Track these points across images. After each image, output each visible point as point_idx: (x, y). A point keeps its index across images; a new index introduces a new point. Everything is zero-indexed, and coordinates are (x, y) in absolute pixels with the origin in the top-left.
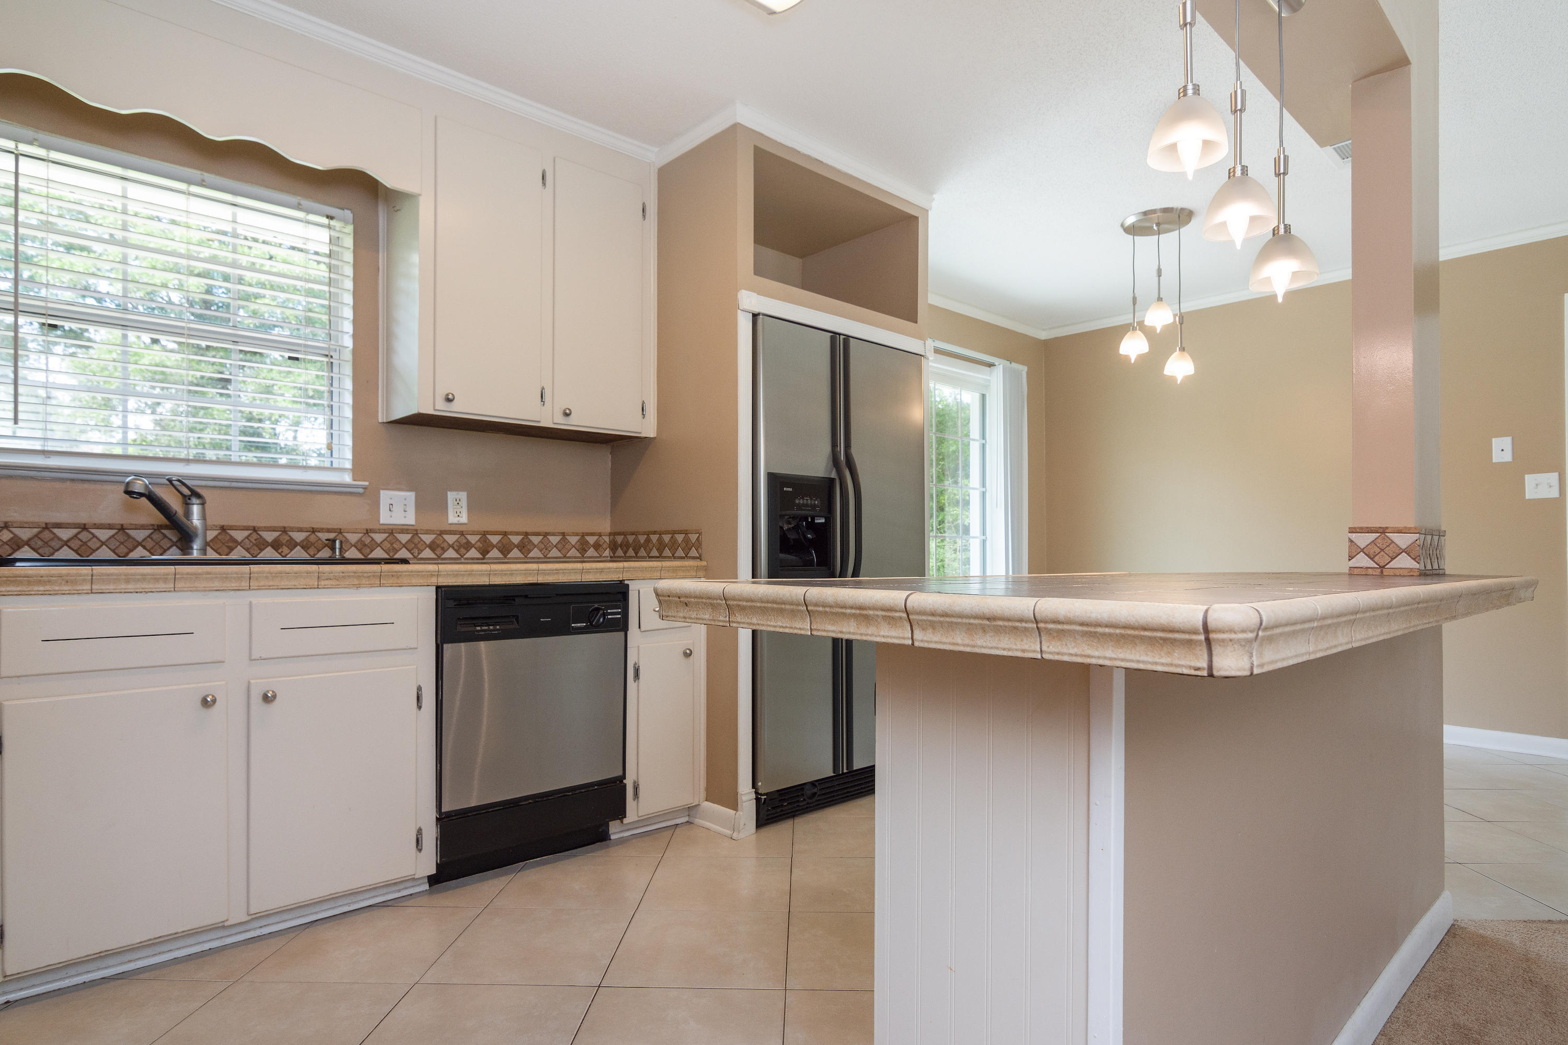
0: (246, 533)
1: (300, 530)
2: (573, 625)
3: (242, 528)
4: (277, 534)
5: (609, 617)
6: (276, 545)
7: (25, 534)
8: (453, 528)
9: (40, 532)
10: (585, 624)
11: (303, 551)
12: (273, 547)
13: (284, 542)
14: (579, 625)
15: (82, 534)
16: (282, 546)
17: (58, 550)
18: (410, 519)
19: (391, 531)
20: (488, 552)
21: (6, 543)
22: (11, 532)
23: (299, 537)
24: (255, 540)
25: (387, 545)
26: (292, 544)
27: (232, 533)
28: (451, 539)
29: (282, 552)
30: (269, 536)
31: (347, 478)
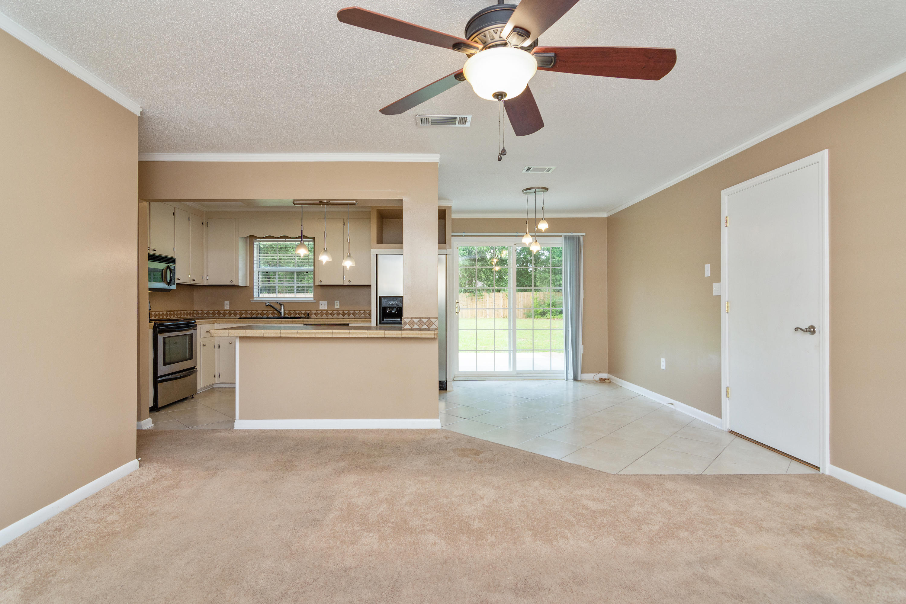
1: (303, 311)
4: (299, 312)
6: (299, 314)
7: (260, 312)
8: (336, 310)
18: (326, 308)
19: (322, 311)
20: (344, 315)
23: (303, 312)
26: (302, 314)
27: (290, 312)
28: (335, 312)
30: (297, 312)
31: (312, 299)
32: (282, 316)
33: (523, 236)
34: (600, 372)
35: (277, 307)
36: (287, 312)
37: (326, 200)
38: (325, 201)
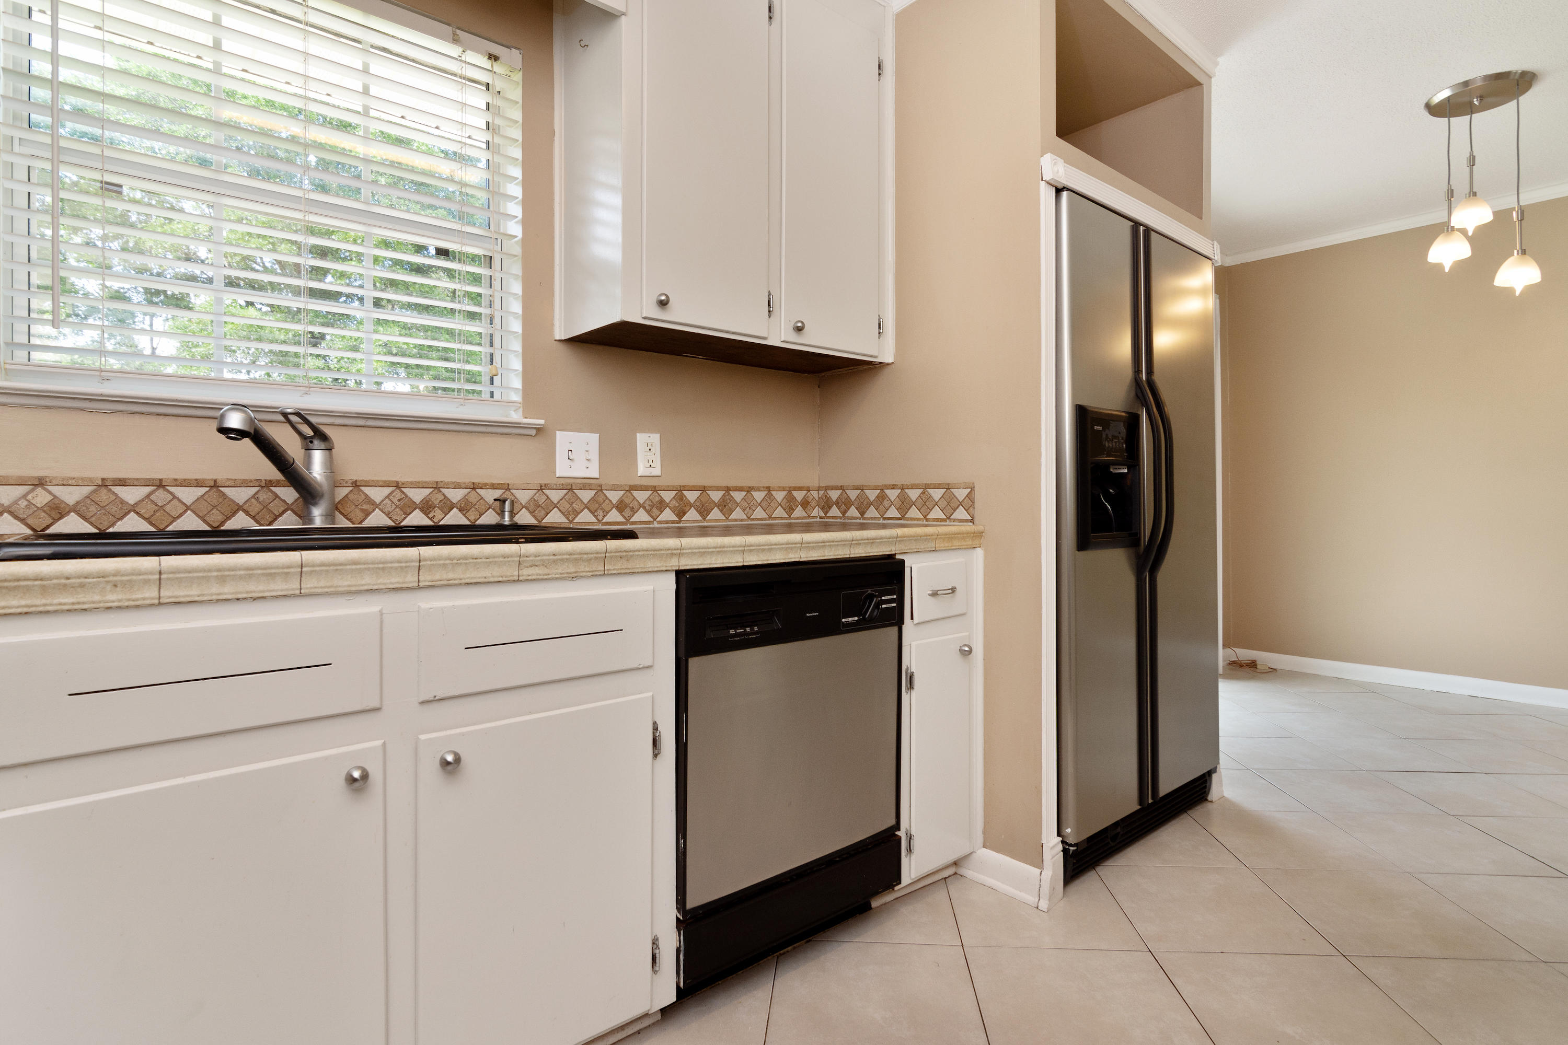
0: (387, 491)
1: (457, 486)
2: (843, 620)
3: (381, 484)
4: (427, 491)
5: (884, 606)
6: (426, 507)
7: (70, 496)
8: (645, 482)
9: (94, 491)
10: (856, 618)
11: (461, 515)
12: (422, 511)
13: (437, 502)
14: (850, 619)
15: (157, 493)
16: (434, 507)
17: (121, 519)
18: (592, 470)
19: (570, 486)
20: (684, 513)
21: (42, 509)
22: (50, 492)
23: (455, 495)
24: (399, 500)
25: (565, 505)
27: (367, 490)
28: (642, 496)
29: (434, 516)
30: (417, 495)
31: (518, 415)
35: (298, 451)
36: (339, 494)
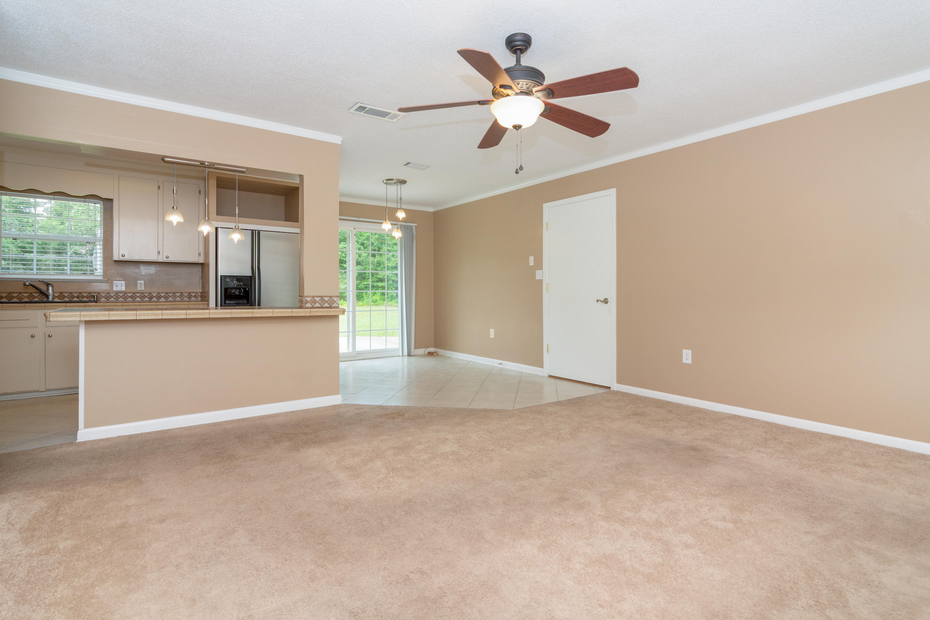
0: (68, 294)
1: (85, 293)
3: (67, 292)
4: (78, 294)
6: (78, 297)
8: (139, 292)
9: (8, 295)
11: (86, 299)
13: (80, 296)
17: (13, 300)
18: (123, 289)
19: (117, 293)
20: (152, 299)
23: (85, 295)
24: (71, 296)
25: (115, 297)
26: (83, 297)
27: (64, 294)
28: (138, 295)
29: (80, 299)
30: (76, 295)
31: (101, 278)
32: (50, 300)
33: (382, 223)
34: (428, 347)
35: (43, 288)
36: (56, 295)
37: (208, 162)
38: (207, 164)
